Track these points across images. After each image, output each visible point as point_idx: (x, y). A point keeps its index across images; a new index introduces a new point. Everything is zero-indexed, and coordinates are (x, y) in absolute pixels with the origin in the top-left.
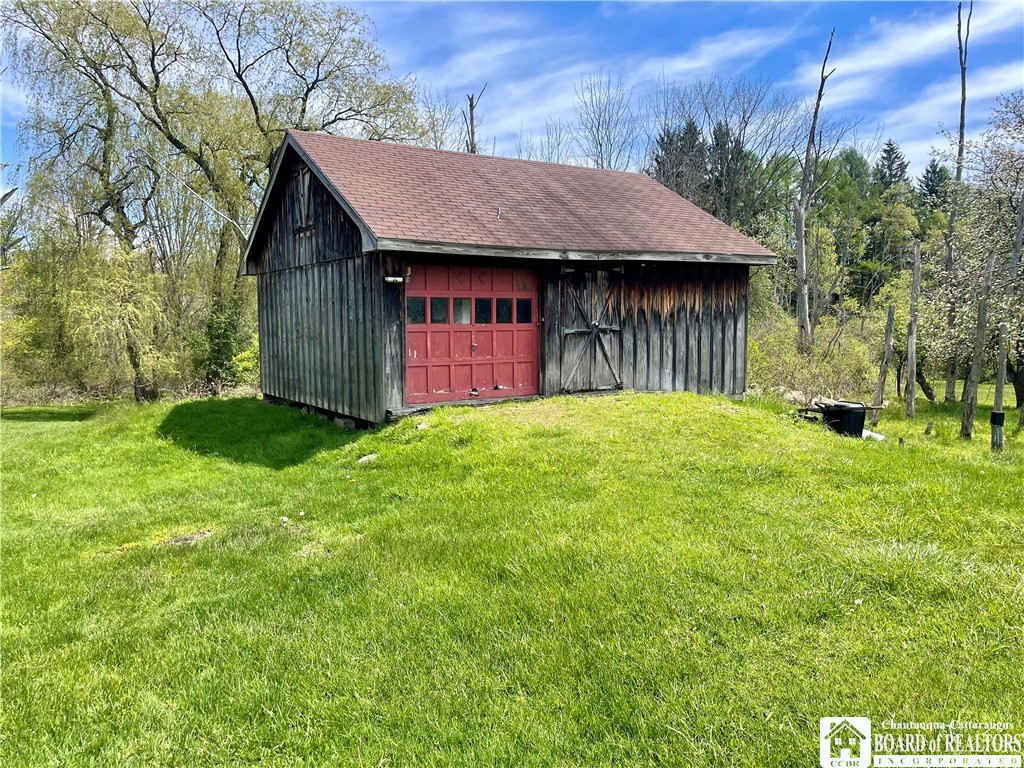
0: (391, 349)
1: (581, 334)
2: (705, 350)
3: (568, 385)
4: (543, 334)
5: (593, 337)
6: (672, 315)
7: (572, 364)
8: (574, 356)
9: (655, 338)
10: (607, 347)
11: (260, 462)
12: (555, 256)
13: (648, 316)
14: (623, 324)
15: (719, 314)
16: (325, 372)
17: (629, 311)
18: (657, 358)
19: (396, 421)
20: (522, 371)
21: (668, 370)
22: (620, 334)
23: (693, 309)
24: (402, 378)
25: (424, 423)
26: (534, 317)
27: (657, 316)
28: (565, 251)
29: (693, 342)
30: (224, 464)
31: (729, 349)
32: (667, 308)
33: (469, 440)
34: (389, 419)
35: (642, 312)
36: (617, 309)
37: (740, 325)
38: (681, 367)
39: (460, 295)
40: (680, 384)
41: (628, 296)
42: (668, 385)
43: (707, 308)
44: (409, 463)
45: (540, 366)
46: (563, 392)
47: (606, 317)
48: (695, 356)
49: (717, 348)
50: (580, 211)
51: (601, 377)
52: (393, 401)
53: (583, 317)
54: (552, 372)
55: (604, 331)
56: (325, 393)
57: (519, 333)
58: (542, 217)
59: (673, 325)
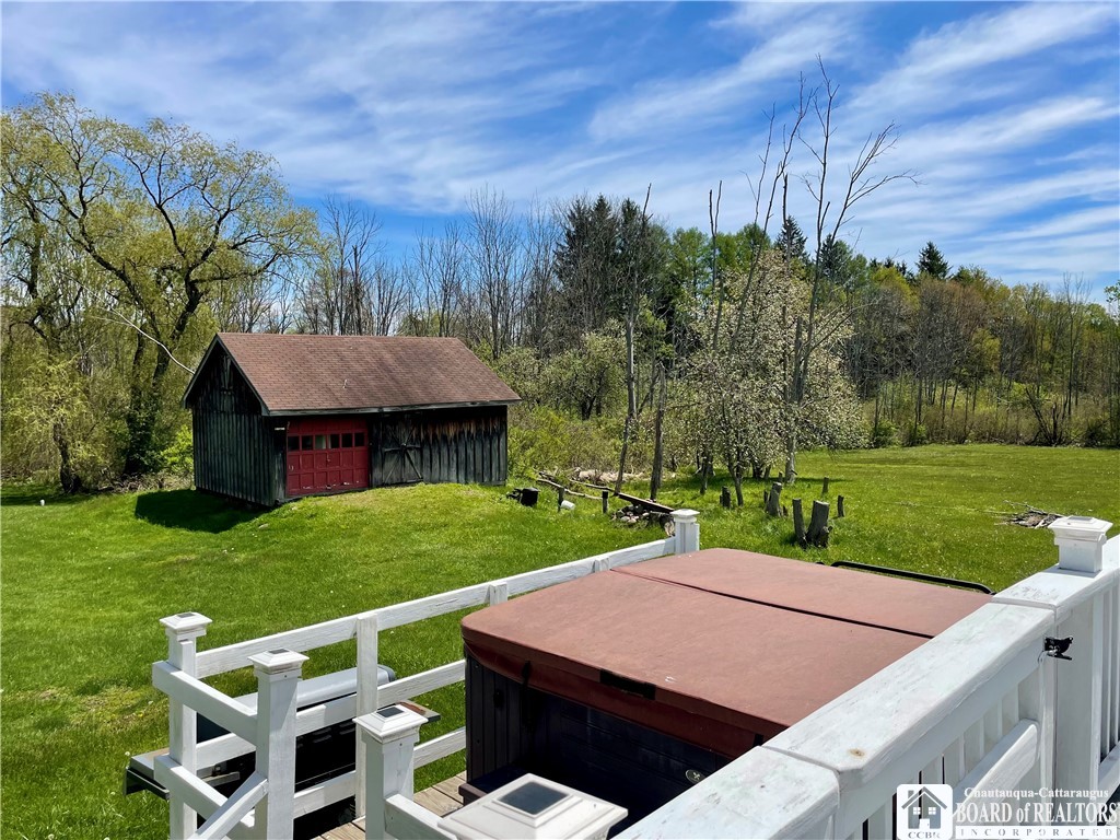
0: (278, 466)
1: (395, 452)
2: (479, 455)
3: (388, 481)
4: (371, 452)
5: (402, 453)
6: (455, 436)
7: (390, 468)
8: (390, 464)
9: (444, 451)
10: (412, 457)
11: (205, 530)
12: (375, 411)
13: (439, 438)
14: (422, 444)
15: (487, 434)
16: (240, 476)
17: (427, 437)
18: (446, 462)
19: (280, 506)
20: (358, 473)
21: (454, 469)
22: (421, 450)
23: (469, 432)
24: (285, 482)
25: (295, 506)
26: (366, 443)
27: (445, 438)
28: (381, 408)
30: (184, 531)
31: (495, 455)
32: (452, 433)
33: (315, 516)
34: (277, 505)
35: (435, 436)
36: (418, 435)
37: (502, 439)
38: (462, 467)
39: (319, 433)
40: (462, 477)
41: (425, 428)
42: (454, 477)
43: (478, 431)
44: (284, 527)
45: (369, 470)
46: (384, 485)
47: (411, 440)
48: (472, 459)
49: (486, 454)
50: (399, 377)
51: (409, 475)
52: (280, 494)
53: (397, 442)
54: (377, 474)
55: (410, 449)
56: (240, 489)
57: (357, 452)
58: (373, 383)
59: (455, 442)
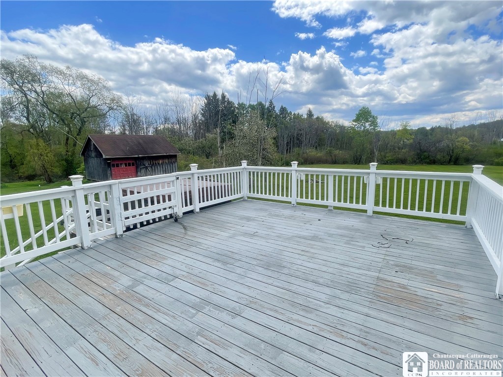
0: (109, 172)
1: (144, 168)
3: (142, 175)
4: (137, 168)
6: (162, 163)
7: (143, 172)
10: (149, 169)
12: (137, 156)
15: (171, 162)
16: (99, 175)
18: (159, 170)
20: (133, 174)
23: (166, 162)
26: (135, 165)
29: (166, 167)
35: (156, 163)
36: (151, 163)
37: (176, 164)
38: (164, 171)
39: (121, 162)
41: (153, 161)
43: (169, 162)
45: (137, 172)
47: (148, 165)
48: (167, 170)
49: (171, 168)
50: (144, 147)
52: (110, 179)
53: (144, 165)
54: (139, 174)
56: (99, 179)
57: (133, 168)
58: (136, 148)
